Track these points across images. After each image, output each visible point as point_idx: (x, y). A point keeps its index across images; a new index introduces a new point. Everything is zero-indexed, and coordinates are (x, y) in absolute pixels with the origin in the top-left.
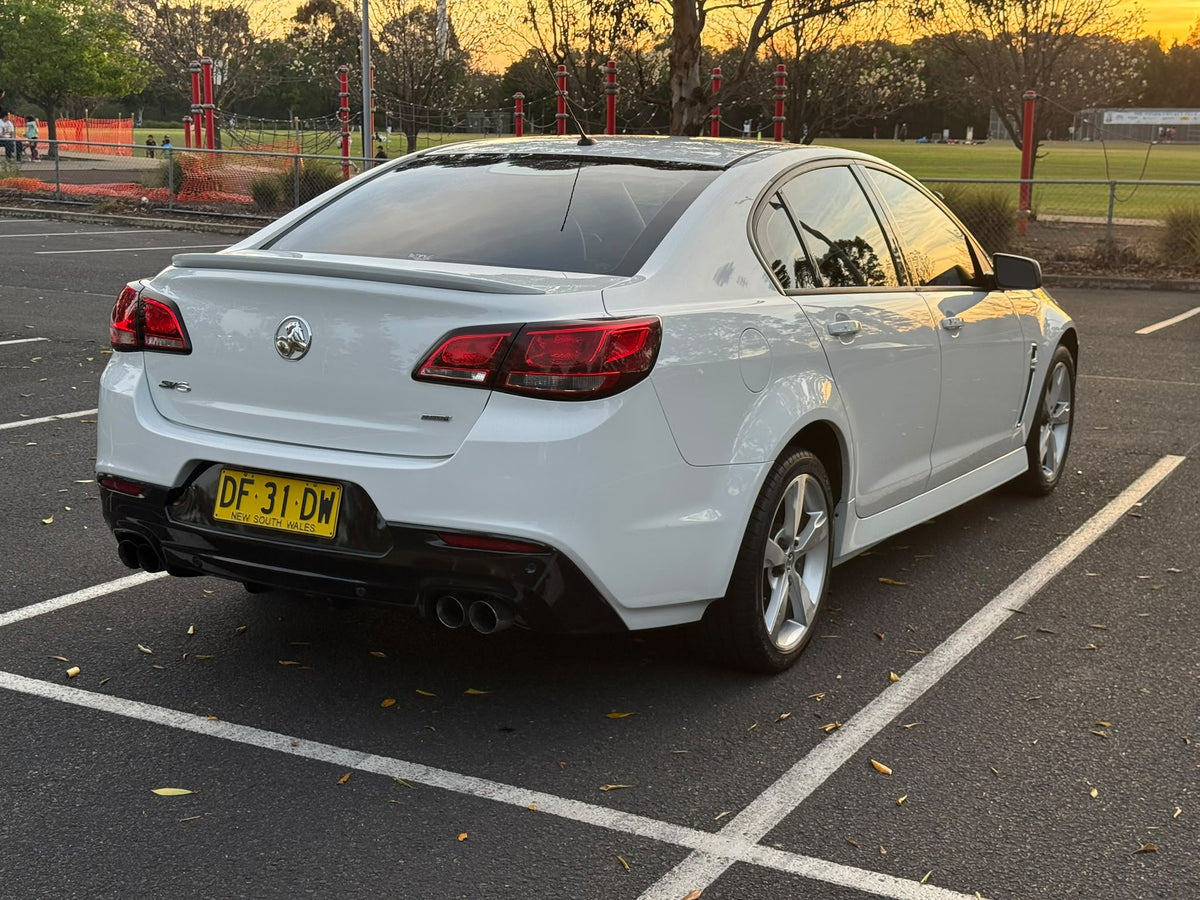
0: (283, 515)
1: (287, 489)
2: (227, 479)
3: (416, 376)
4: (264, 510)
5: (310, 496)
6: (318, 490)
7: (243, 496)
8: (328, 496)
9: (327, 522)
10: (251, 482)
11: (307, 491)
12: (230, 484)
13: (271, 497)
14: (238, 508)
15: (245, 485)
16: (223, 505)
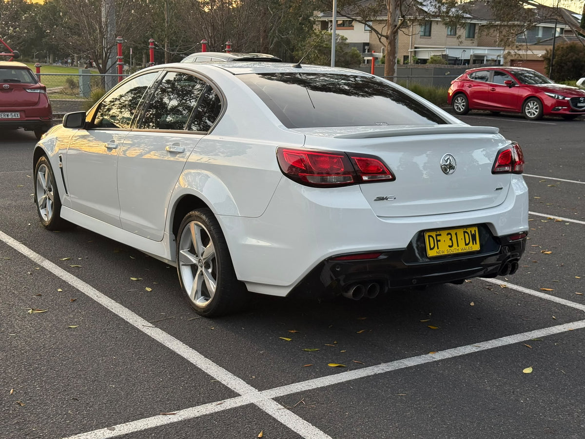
0: (458, 246)
1: (456, 234)
2: (429, 236)
3: (494, 172)
4: (450, 246)
5: (466, 235)
6: (468, 230)
7: (439, 243)
8: (473, 232)
9: (476, 244)
10: (440, 235)
11: (465, 232)
12: (431, 239)
13: (451, 239)
14: (438, 248)
15: (438, 237)
16: (431, 249)
